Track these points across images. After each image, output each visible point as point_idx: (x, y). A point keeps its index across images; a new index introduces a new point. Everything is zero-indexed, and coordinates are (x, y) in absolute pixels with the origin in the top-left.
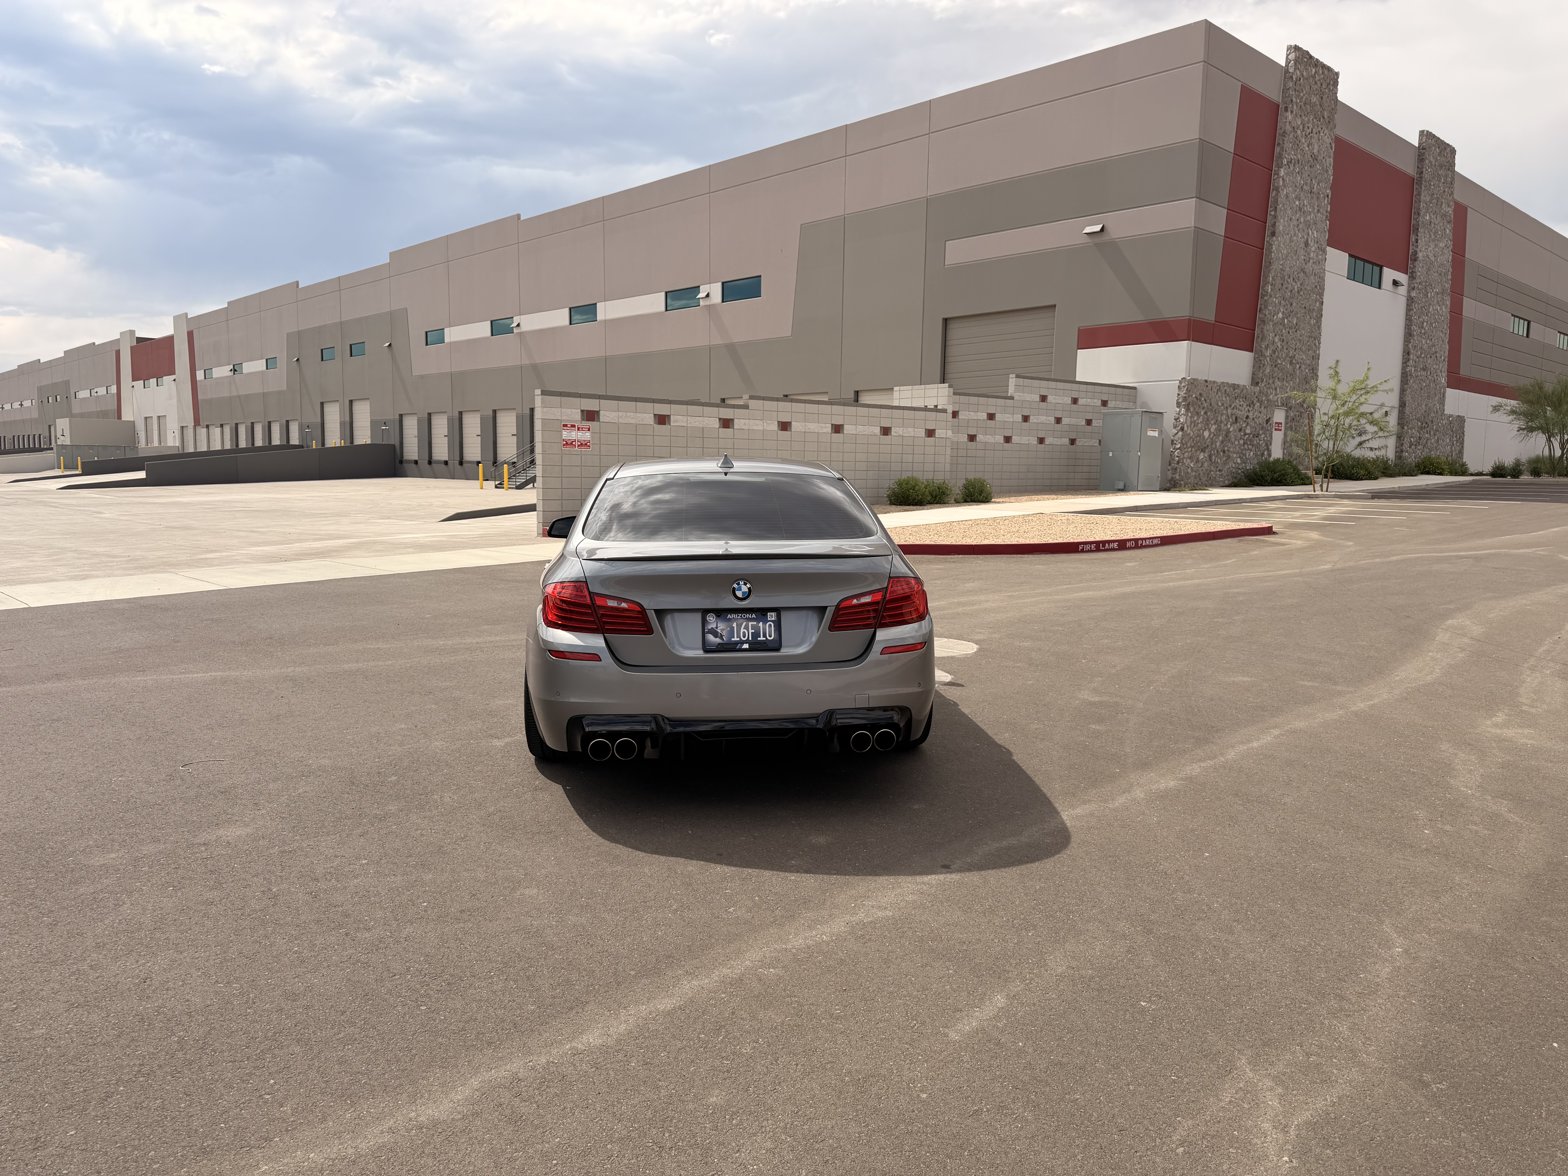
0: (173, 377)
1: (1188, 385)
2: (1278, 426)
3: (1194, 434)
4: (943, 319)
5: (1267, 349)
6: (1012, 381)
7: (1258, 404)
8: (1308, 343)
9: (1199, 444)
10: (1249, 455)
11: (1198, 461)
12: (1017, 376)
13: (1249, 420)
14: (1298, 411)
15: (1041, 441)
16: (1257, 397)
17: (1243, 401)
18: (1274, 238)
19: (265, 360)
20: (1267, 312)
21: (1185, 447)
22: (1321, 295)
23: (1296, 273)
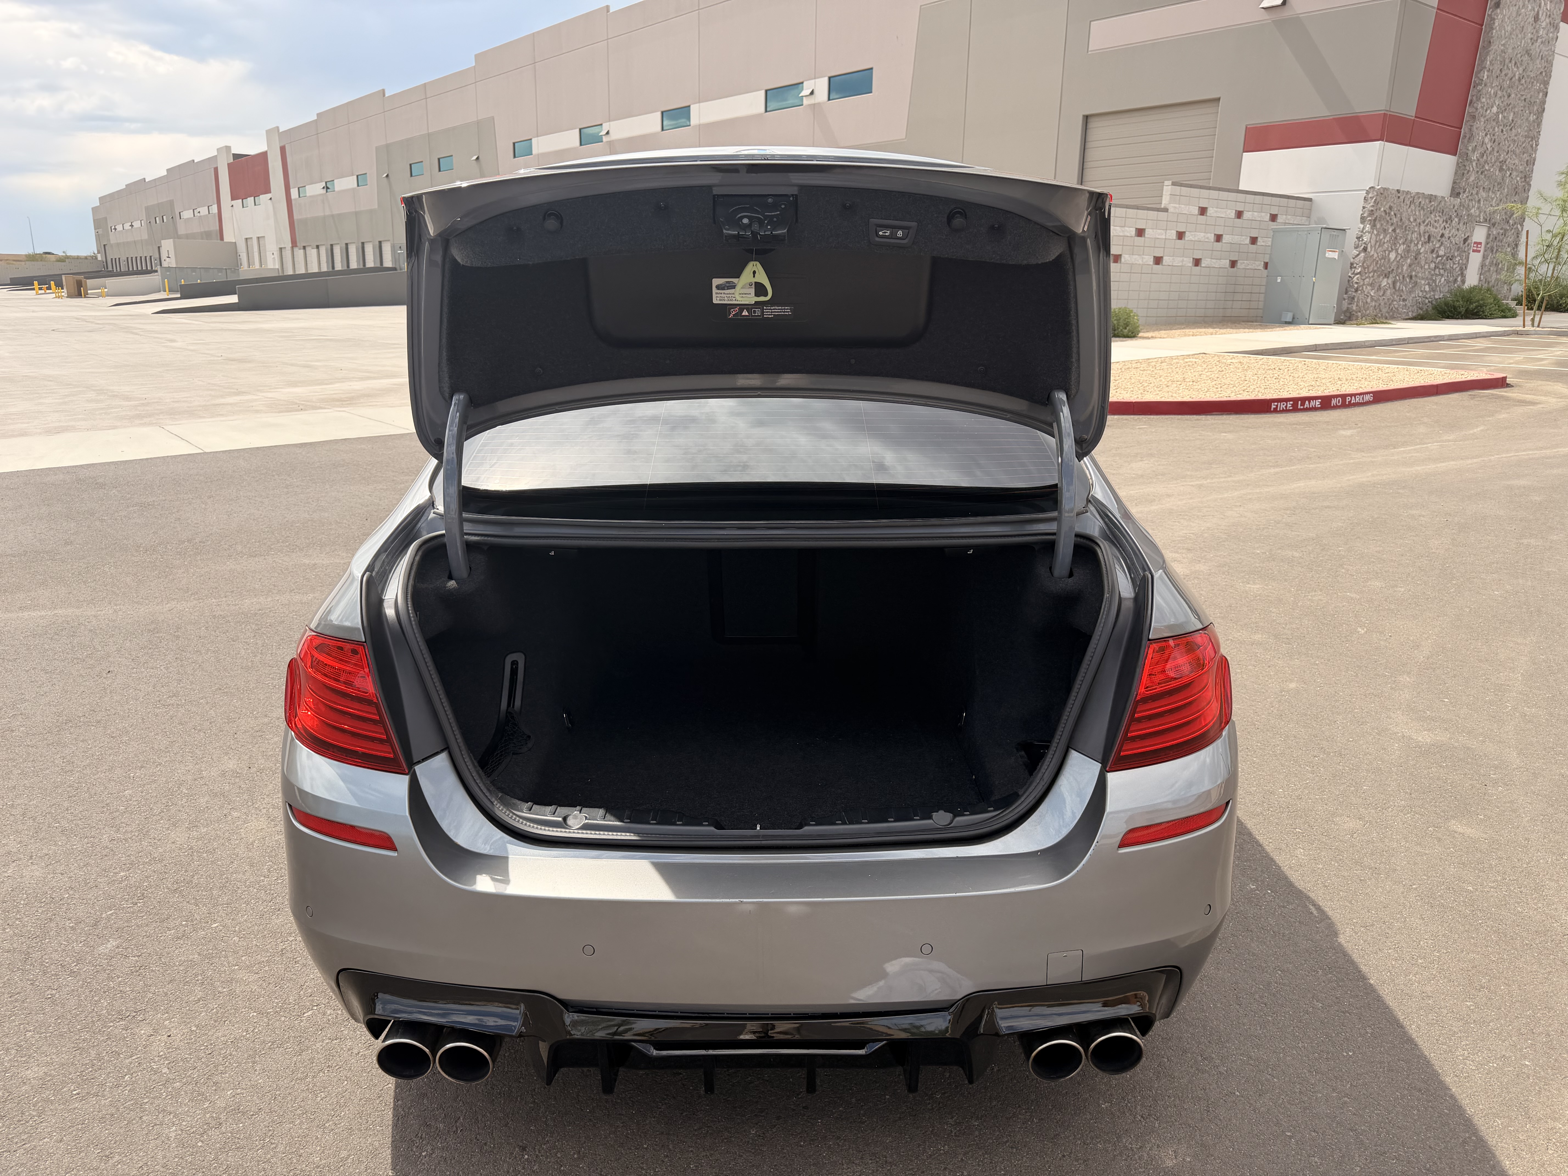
0: (269, 196)
1: (1377, 195)
2: (1477, 247)
3: (1378, 256)
4: (1084, 116)
5: (1474, 152)
6: (1168, 189)
7: (1456, 220)
8: (1524, 145)
9: (1383, 268)
10: (1440, 281)
11: (1379, 288)
12: (1174, 184)
13: (1443, 239)
14: (1502, 229)
15: (1197, 262)
16: (1456, 211)
17: (1439, 216)
18: (1498, 11)
19: (355, 177)
20: (1480, 105)
21: (1366, 271)
22: (1546, 83)
23: (1519, 55)
